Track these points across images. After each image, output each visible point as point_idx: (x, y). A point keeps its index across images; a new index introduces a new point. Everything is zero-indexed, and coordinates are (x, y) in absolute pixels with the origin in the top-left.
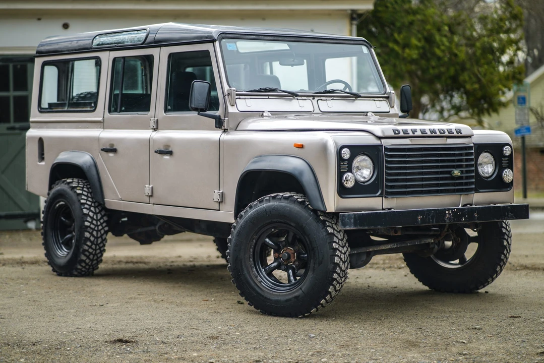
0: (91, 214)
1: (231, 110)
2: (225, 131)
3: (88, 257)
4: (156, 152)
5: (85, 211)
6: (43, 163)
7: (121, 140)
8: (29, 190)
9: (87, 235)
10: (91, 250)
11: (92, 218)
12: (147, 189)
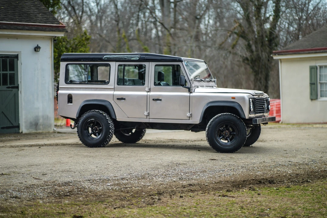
1: (192, 85)
2: (191, 93)
3: (109, 139)
4: (153, 100)
5: (109, 122)
6: (72, 104)
7: (128, 96)
11: (111, 124)
12: (146, 113)
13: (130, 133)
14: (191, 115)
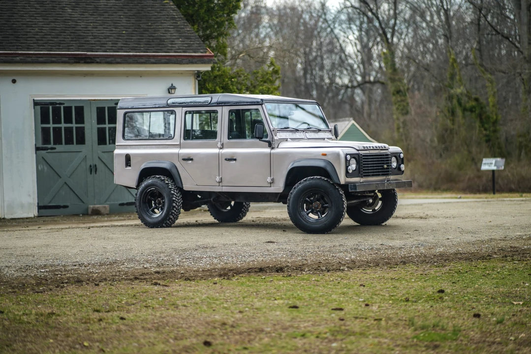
0: (175, 194)
1: (275, 138)
2: (273, 148)
3: (173, 216)
4: (226, 159)
5: (172, 192)
6: (130, 168)
7: (196, 154)
8: (116, 183)
9: (174, 204)
10: (175, 213)
11: (176, 196)
12: (218, 179)
13: (229, 208)
14: (273, 180)
